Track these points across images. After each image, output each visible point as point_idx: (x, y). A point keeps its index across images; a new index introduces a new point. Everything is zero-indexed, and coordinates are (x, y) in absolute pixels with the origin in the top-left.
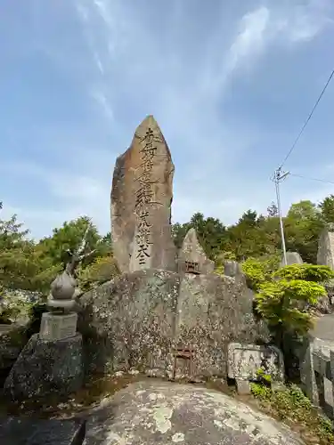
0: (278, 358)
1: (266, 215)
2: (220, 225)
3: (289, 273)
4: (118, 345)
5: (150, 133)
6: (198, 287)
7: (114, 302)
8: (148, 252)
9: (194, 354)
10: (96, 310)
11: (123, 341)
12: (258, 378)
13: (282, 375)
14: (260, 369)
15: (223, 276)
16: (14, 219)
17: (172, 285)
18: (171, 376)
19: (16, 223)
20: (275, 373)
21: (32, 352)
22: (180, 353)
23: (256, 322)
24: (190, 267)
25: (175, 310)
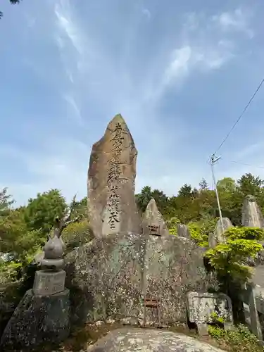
0: (227, 303)
1: (198, 188)
2: (164, 196)
3: (233, 234)
4: (97, 298)
5: (118, 127)
6: (160, 247)
7: (93, 261)
8: (118, 218)
9: (159, 303)
10: (78, 267)
11: (101, 293)
12: (213, 321)
13: (231, 317)
14: (215, 313)
15: (179, 237)
16: (4, 191)
17: (139, 245)
18: (142, 323)
19: (6, 194)
20: (226, 316)
21: (28, 306)
22: (148, 303)
23: (207, 274)
24: (152, 230)
25: (143, 266)
